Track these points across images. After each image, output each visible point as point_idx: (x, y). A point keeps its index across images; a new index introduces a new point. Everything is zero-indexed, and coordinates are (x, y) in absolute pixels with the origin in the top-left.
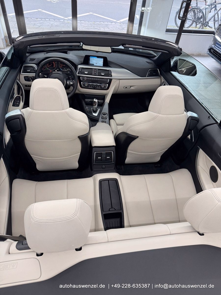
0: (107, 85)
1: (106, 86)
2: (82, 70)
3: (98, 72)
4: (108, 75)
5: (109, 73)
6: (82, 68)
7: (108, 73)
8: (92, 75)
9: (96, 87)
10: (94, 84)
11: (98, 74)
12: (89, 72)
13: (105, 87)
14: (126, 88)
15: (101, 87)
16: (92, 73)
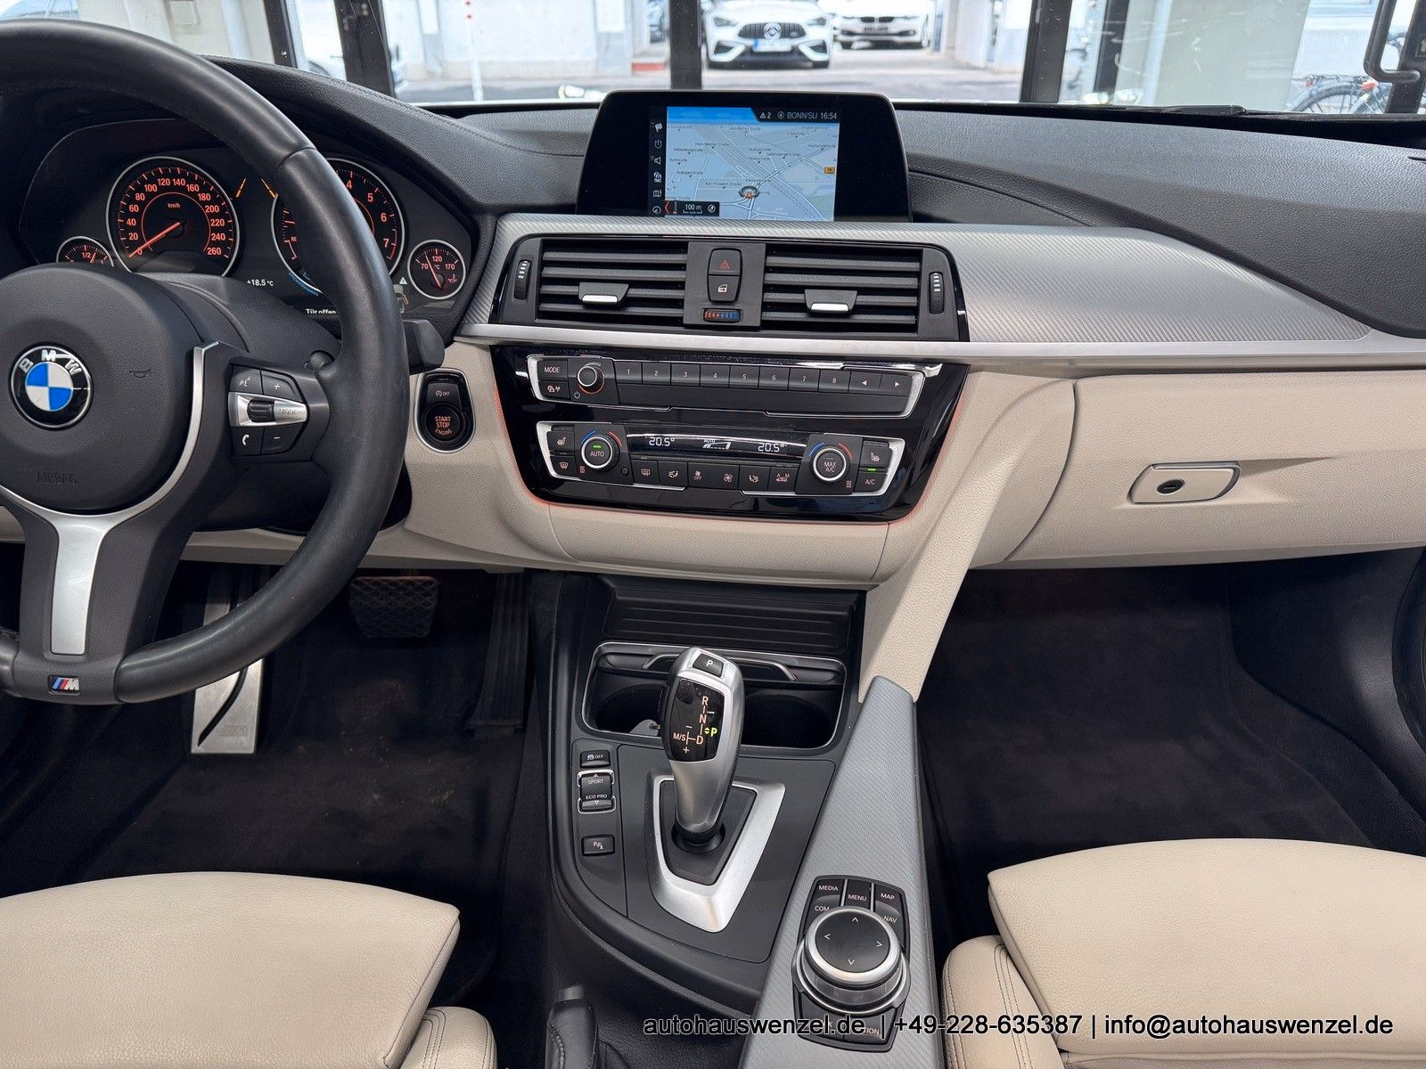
0: (898, 448)
1: (883, 468)
2: (544, 264)
3: (768, 288)
4: (914, 311)
5: (915, 292)
6: (551, 242)
7: (910, 282)
8: (675, 323)
9: (739, 483)
10: (709, 441)
11: (767, 306)
12: (634, 284)
13: (857, 475)
14: (1171, 486)
15: (802, 478)
16: (678, 303)
